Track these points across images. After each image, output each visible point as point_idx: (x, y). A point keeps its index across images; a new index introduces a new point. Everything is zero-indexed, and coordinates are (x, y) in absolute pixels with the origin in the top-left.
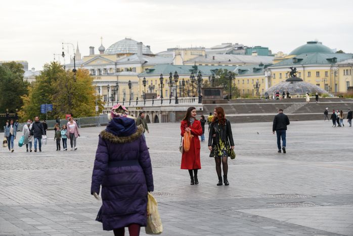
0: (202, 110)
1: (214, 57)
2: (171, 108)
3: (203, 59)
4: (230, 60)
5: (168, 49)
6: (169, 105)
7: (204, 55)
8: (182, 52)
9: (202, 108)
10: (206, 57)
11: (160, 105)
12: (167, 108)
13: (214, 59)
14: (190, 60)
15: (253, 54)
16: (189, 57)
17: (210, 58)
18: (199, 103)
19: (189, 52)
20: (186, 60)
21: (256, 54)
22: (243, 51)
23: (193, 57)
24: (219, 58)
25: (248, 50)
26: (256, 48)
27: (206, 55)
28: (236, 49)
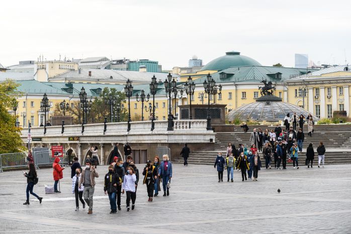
0: (214, 141)
1: (90, 72)
2: (155, 138)
3: (75, 75)
4: (111, 77)
5: (21, 63)
6: (150, 132)
7: (76, 69)
8: (48, 66)
9: (214, 138)
10: (80, 73)
11: (127, 133)
12: (146, 138)
13: (90, 75)
14: (59, 76)
15: (140, 70)
16: (56, 71)
17: (85, 74)
18: (208, 129)
19: (57, 66)
20: (52, 76)
21: (145, 70)
22: (125, 66)
23: (62, 72)
24: (96, 74)
25: (131, 64)
26: (142, 62)
27: (80, 71)
28: (115, 63)
